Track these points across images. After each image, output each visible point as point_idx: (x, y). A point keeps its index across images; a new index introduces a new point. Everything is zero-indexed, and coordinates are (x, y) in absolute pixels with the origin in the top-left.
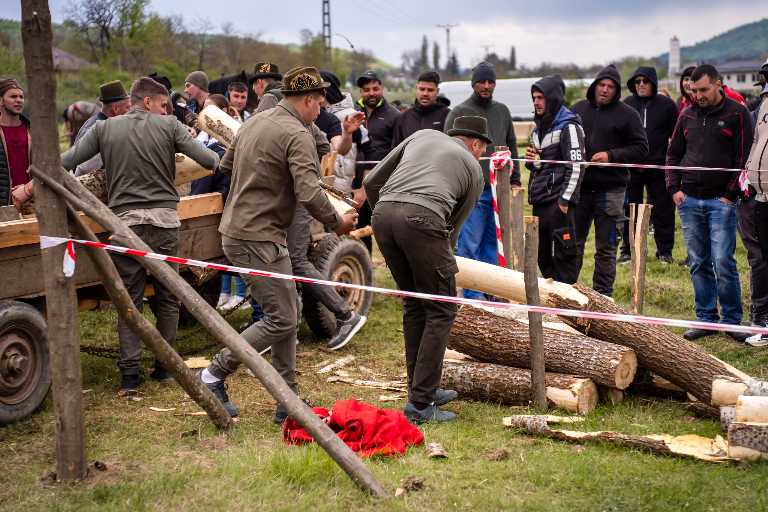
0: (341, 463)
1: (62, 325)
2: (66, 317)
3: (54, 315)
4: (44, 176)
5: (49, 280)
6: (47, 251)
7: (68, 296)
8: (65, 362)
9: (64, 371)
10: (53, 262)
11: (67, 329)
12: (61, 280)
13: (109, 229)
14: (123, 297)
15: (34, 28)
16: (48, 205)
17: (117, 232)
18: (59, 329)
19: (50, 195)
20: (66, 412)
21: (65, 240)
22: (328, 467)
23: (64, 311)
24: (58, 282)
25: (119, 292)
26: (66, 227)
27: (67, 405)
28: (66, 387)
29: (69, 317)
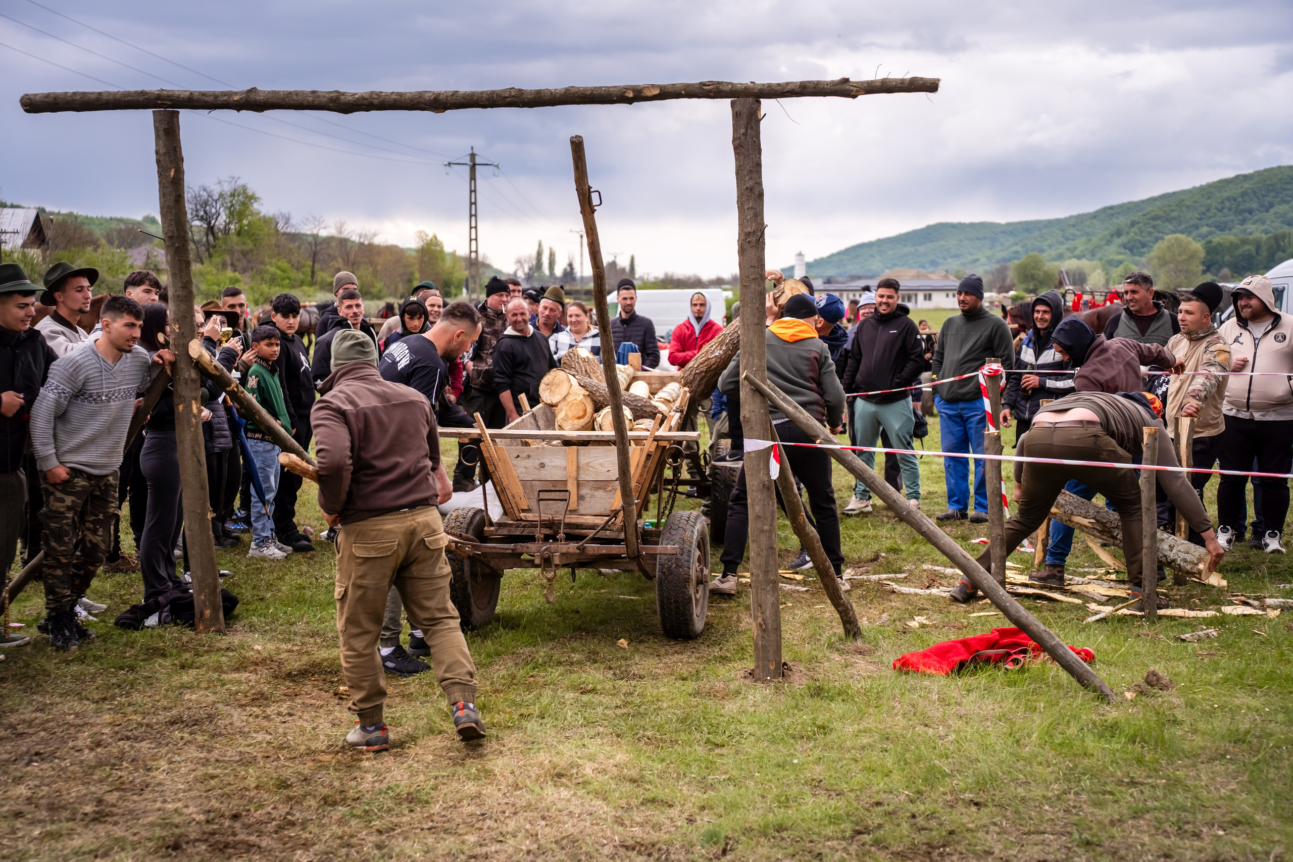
1: (766, 528)
2: (769, 520)
3: (758, 517)
5: (753, 483)
6: (753, 455)
7: (772, 499)
8: (767, 564)
10: (759, 465)
11: (770, 531)
12: (766, 483)
13: (814, 434)
15: (753, 239)
16: (757, 410)
17: (822, 437)
19: (758, 399)
20: (768, 613)
21: (770, 443)
23: (768, 514)
24: (764, 485)
27: (769, 605)
28: (769, 588)
29: (772, 521)
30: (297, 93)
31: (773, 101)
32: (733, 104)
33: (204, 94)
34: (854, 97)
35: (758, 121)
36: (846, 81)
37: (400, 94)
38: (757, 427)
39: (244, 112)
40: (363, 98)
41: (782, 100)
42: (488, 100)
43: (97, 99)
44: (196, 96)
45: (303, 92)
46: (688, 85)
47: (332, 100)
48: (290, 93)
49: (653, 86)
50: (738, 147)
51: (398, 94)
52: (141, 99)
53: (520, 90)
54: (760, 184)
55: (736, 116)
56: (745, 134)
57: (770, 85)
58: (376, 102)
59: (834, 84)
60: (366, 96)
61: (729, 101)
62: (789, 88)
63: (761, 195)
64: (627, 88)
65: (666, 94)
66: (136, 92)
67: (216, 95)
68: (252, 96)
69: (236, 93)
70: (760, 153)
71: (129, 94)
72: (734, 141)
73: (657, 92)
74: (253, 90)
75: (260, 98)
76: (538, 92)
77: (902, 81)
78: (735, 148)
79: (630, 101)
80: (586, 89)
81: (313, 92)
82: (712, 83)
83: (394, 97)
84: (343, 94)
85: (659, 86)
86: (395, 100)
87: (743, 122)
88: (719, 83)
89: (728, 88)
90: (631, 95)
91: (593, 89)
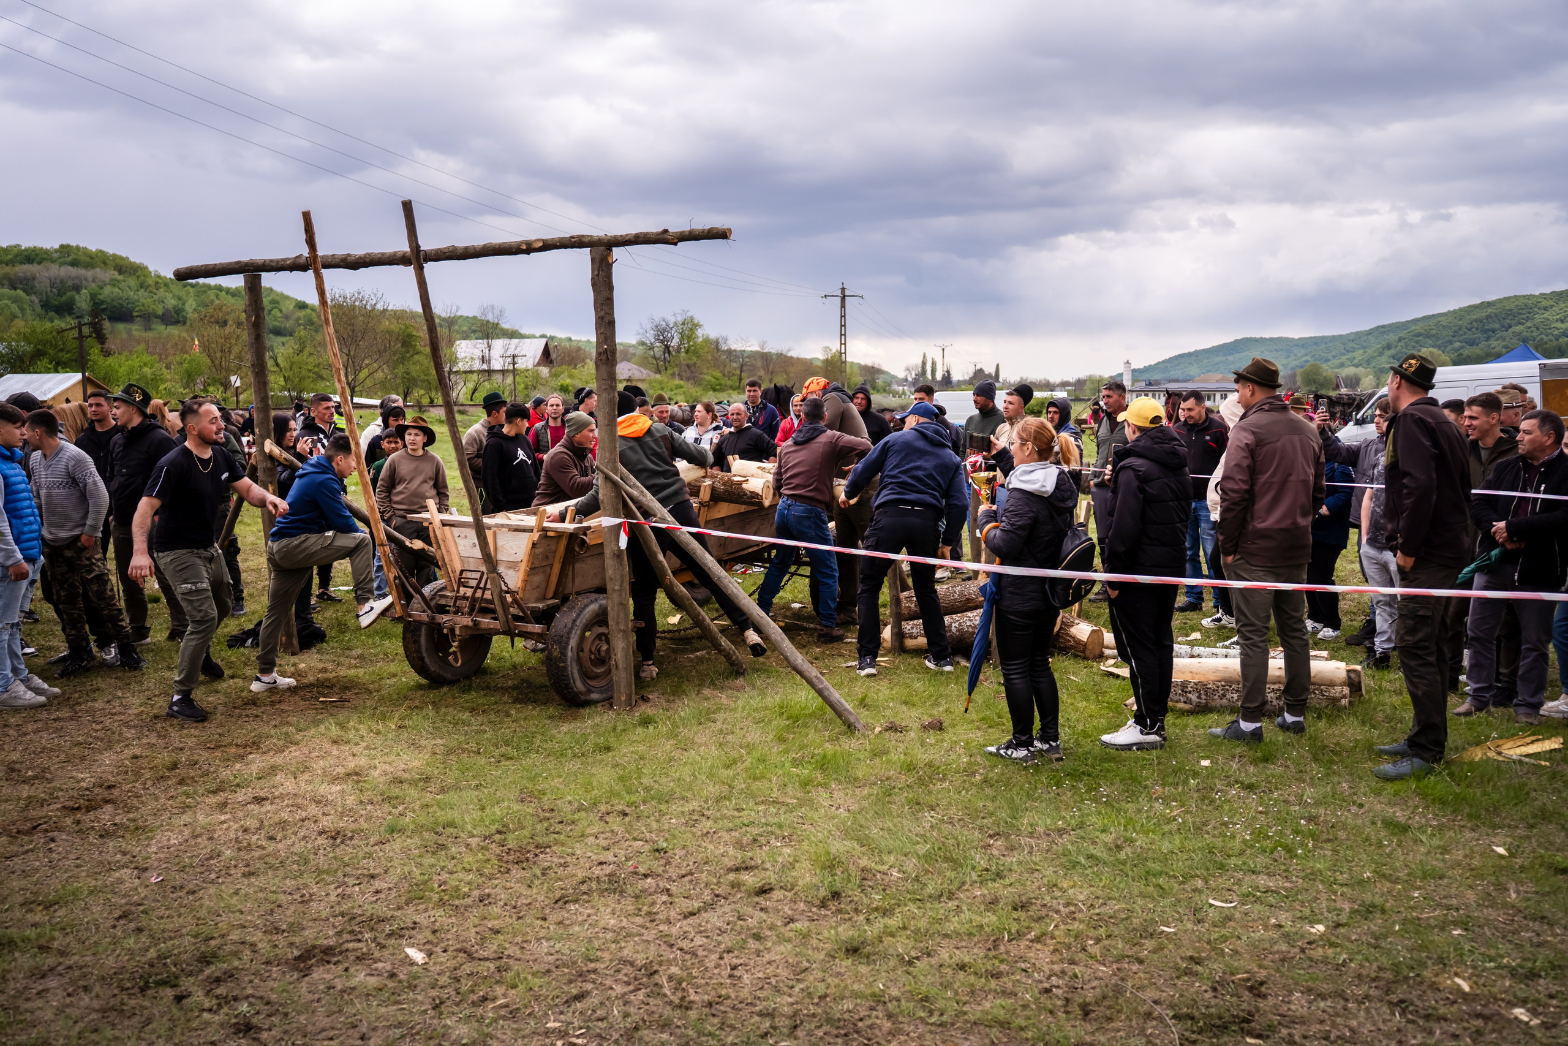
0: (832, 706)
1: (617, 588)
2: (619, 581)
3: (611, 579)
4: (606, 470)
5: (608, 552)
6: (606, 529)
8: (618, 617)
9: (618, 623)
10: (610, 538)
11: (620, 590)
12: (617, 552)
14: (663, 566)
15: (604, 357)
16: (608, 494)
18: (614, 590)
19: (609, 485)
20: (619, 656)
21: (621, 520)
22: (822, 709)
23: (618, 577)
24: (615, 553)
25: (661, 562)
26: (621, 512)
27: (620, 649)
28: (620, 636)
29: (622, 582)
31: (621, 249)
32: (591, 252)
33: (271, 261)
34: (675, 244)
35: (611, 265)
36: (666, 231)
37: (383, 254)
38: (608, 507)
39: (294, 272)
40: (360, 258)
46: (562, 238)
49: (538, 241)
50: (593, 285)
52: (238, 266)
55: (593, 260)
56: (598, 275)
57: (618, 237)
59: (658, 234)
62: (630, 238)
64: (522, 242)
65: (548, 246)
66: (234, 262)
67: (278, 261)
68: (297, 261)
69: (289, 259)
70: (612, 288)
71: (230, 264)
72: (593, 279)
73: (541, 244)
76: (466, 248)
77: (703, 231)
78: (593, 288)
79: (525, 253)
80: (496, 245)
82: (577, 237)
83: (379, 256)
84: (351, 255)
85: (543, 241)
87: (597, 266)
88: (583, 236)
89: (586, 240)
90: (524, 247)
91: (500, 245)
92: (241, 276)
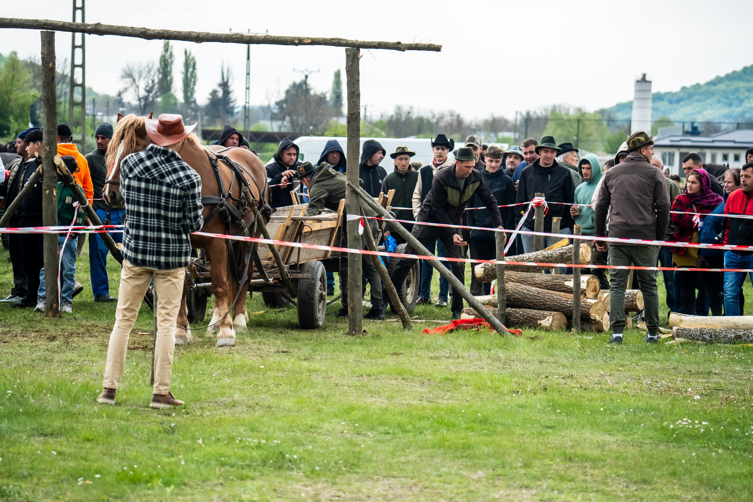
4: (353, 186)
6: (351, 223)
10: (353, 228)
15: (354, 116)
16: (353, 201)
17: (385, 215)
19: (354, 196)
21: (360, 217)
24: (355, 238)
28: (356, 290)
30: (123, 28)
31: (366, 50)
32: (346, 50)
34: (405, 51)
35: (358, 59)
36: (399, 43)
38: (353, 209)
39: (92, 35)
40: (159, 33)
41: (370, 49)
42: (225, 38)
43: (10, 23)
44: (66, 25)
45: (126, 27)
46: (326, 39)
47: (142, 32)
48: (119, 27)
49: (308, 38)
51: (178, 32)
52: (35, 24)
53: (242, 35)
54: (358, 90)
55: (348, 56)
56: (351, 65)
57: (364, 42)
58: (166, 35)
59: (393, 43)
60: (161, 32)
61: (344, 49)
62: (373, 44)
63: (358, 95)
64: (295, 38)
65: (314, 42)
66: (32, 20)
68: (98, 27)
69: (89, 25)
70: (359, 74)
71: (28, 21)
72: (346, 68)
73: (310, 41)
74: (99, 24)
75: (103, 28)
76: (251, 37)
78: (347, 72)
79: (296, 44)
80: (275, 37)
81: (132, 28)
82: (337, 39)
83: (176, 33)
84: (148, 30)
85: (311, 39)
86: (176, 35)
87: (350, 59)
88: (340, 39)
89: (344, 42)
90: (297, 42)
91: (278, 37)
92: (39, 31)
